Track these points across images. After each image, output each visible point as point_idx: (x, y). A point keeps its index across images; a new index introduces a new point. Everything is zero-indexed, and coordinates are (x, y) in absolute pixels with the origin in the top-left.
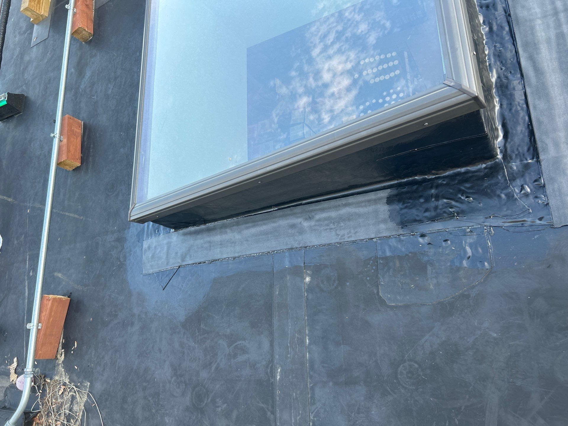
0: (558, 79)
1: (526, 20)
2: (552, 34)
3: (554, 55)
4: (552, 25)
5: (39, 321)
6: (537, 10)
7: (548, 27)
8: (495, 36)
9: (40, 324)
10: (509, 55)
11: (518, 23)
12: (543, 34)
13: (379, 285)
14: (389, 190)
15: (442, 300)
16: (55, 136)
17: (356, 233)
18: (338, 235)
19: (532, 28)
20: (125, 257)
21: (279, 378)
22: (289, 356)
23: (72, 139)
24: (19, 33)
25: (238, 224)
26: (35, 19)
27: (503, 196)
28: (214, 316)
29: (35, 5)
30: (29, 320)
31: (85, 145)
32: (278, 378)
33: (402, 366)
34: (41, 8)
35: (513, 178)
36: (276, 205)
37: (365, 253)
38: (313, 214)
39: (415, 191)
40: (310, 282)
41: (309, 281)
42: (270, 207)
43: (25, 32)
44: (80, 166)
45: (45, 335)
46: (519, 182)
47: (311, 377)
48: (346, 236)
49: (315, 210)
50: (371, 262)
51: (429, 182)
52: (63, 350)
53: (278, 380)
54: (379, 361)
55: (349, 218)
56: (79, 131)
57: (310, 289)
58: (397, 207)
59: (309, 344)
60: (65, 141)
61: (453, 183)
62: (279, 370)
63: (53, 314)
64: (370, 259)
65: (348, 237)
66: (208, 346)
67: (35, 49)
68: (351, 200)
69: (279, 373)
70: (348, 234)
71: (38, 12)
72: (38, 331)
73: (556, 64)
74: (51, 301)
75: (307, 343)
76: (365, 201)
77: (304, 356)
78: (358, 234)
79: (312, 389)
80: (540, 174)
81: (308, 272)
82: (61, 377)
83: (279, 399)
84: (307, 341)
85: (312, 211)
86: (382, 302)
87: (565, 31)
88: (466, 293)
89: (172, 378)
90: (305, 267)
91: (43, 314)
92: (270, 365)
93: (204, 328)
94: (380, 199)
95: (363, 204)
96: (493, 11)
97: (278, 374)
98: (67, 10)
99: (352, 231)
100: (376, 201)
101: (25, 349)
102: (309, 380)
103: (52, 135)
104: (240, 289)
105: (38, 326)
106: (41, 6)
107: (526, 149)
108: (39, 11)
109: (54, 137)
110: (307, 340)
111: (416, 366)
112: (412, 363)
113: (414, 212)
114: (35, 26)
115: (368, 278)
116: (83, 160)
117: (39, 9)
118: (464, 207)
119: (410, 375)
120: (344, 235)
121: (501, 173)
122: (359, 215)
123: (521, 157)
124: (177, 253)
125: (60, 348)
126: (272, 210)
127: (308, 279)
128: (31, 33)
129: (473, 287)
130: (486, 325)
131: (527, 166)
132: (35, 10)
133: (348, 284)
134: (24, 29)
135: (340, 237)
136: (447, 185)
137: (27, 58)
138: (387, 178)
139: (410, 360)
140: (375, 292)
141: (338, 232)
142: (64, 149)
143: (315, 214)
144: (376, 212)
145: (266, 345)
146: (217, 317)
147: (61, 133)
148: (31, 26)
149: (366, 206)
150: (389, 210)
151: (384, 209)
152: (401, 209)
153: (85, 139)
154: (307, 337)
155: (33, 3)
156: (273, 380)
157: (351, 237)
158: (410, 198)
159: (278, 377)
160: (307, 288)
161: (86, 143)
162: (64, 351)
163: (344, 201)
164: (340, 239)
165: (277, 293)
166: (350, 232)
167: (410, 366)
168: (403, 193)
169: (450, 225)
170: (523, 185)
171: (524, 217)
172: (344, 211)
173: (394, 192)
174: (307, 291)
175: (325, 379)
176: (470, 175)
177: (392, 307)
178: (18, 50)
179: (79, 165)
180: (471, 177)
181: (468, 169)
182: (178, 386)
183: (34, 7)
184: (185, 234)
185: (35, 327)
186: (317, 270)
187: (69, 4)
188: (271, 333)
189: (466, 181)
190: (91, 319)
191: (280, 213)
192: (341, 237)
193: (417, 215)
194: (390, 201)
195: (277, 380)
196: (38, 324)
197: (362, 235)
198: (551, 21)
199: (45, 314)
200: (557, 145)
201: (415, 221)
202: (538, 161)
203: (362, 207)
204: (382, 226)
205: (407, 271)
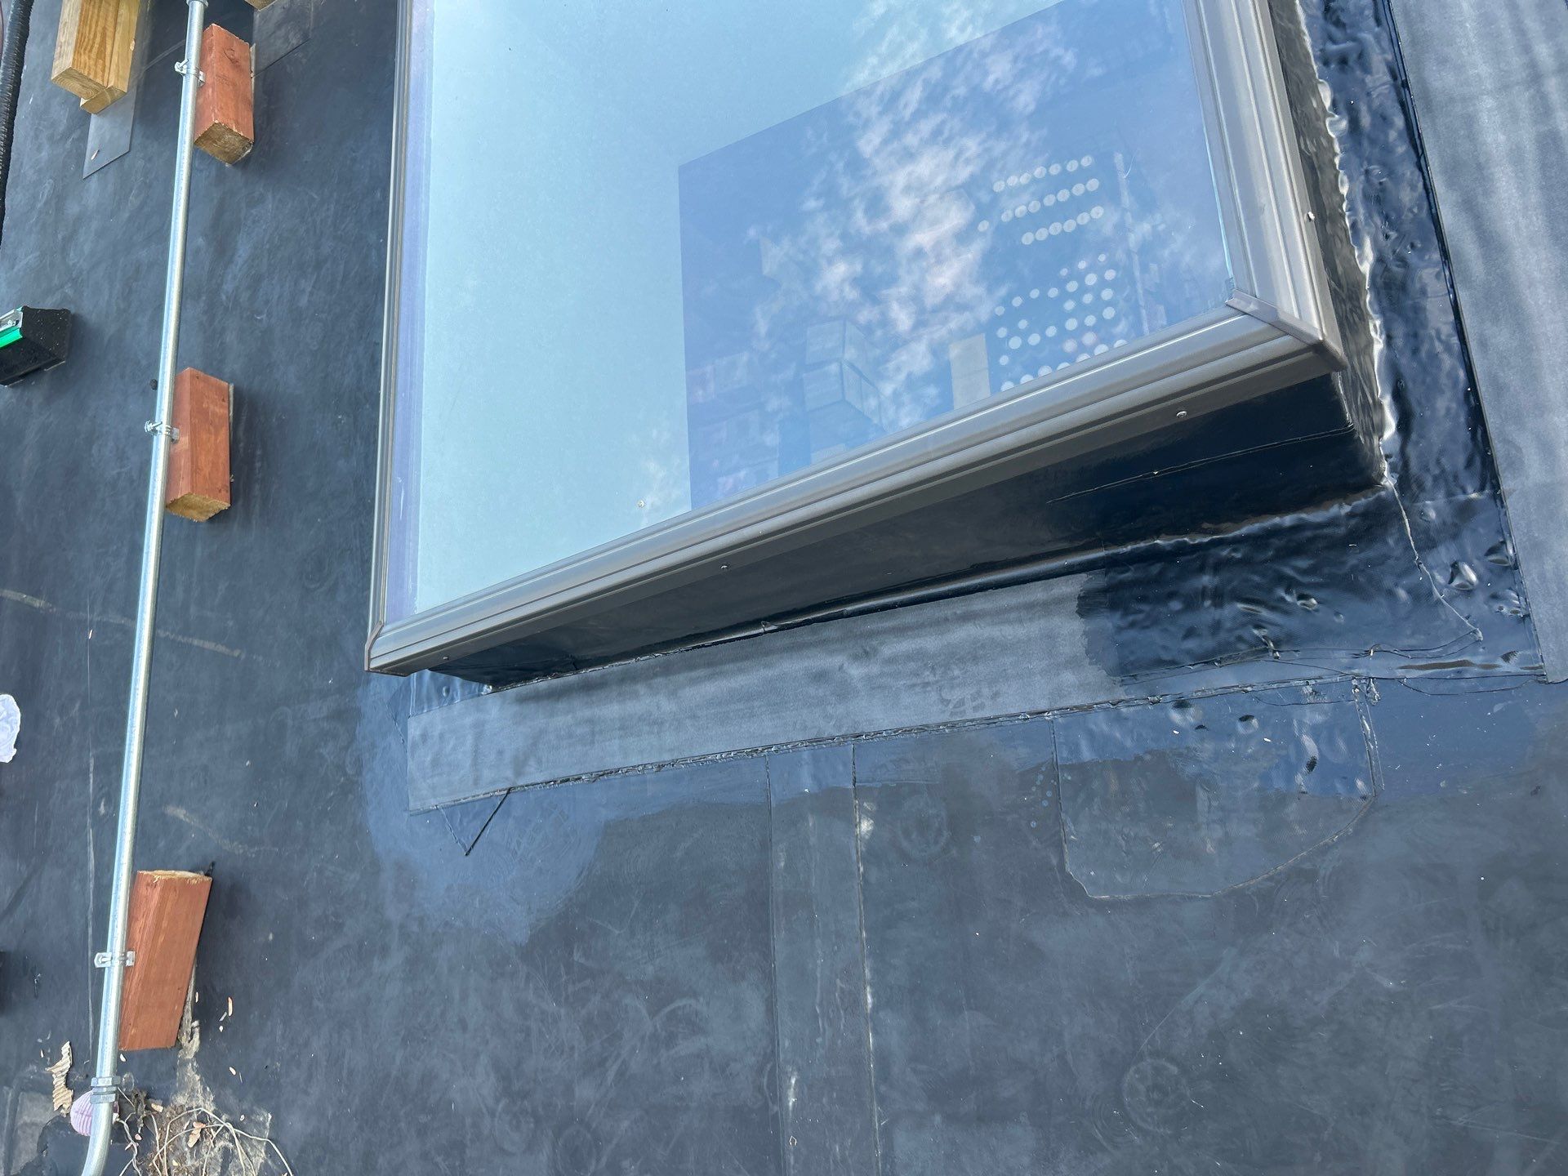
0: (1544, 265)
1: (1452, 100)
2: (1527, 136)
3: (1534, 198)
4: (1524, 110)
5: (129, 945)
6: (1481, 68)
7: (1514, 116)
8: (1366, 143)
9: (129, 954)
10: (1407, 196)
11: (1429, 108)
12: (1502, 138)
13: (1064, 843)
14: (1083, 577)
15: (1241, 885)
16: (157, 428)
17: (995, 695)
18: (945, 702)
19: (1470, 121)
20: (359, 764)
21: (794, 1103)
22: (819, 1040)
23: (205, 436)
24: (51, 138)
25: (667, 670)
26: (92, 100)
27: (1402, 594)
28: (610, 927)
29: (92, 62)
30: (101, 945)
31: (241, 450)
32: (791, 1104)
33: (1133, 1068)
34: (107, 70)
35: (1428, 542)
36: (772, 619)
37: (1023, 752)
38: (874, 643)
39: (1158, 580)
40: (873, 834)
41: (868, 831)
42: (756, 623)
43: (65, 137)
44: (229, 508)
45: (145, 981)
46: (1444, 554)
47: (882, 1100)
48: (969, 705)
49: (879, 633)
50: (1041, 777)
51: (1193, 554)
52: (196, 1023)
53: (791, 1108)
54: (1069, 1057)
55: (974, 654)
56: (223, 411)
57: (873, 853)
58: (1107, 622)
59: (873, 1007)
60: (184, 441)
61: (1261, 557)
62: (793, 1081)
63: (165, 924)
64: (1036, 770)
65: (975, 709)
66: (596, 1013)
67: (94, 184)
68: (979, 603)
69: (792, 1089)
70: (974, 699)
71: (99, 80)
72: (126, 972)
73: (1538, 222)
74: (159, 889)
75: (870, 1006)
76: (1017, 608)
77: (861, 1042)
78: (1000, 700)
79: (887, 1132)
80: (1503, 531)
81: (865, 804)
82: (192, 1097)
83: (796, 1161)
84: (870, 999)
85: (872, 634)
86: (1074, 891)
87: (1562, 129)
88: (1307, 866)
89: (497, 1101)
90: (858, 792)
91: (139, 924)
92: (769, 1066)
93: (582, 961)
94: (1060, 601)
95: (1013, 616)
96: (1358, 73)
97: (791, 1092)
98: (180, 77)
99: (986, 691)
100: (1048, 607)
101: (91, 1019)
102: (876, 1108)
103: (149, 427)
104: (679, 854)
105: (124, 958)
106: (107, 64)
107: (1461, 460)
108: (103, 76)
109: (154, 431)
110: (869, 997)
111: (1174, 1069)
112: (1163, 1062)
113: (1155, 640)
114: (94, 119)
115: (1033, 824)
116: (236, 492)
117: (103, 71)
118: (1292, 624)
119: (1156, 1096)
120: (961, 702)
121: (1394, 530)
122: (1004, 647)
123: (1448, 482)
124: (500, 753)
125: (188, 1016)
126: (761, 630)
127: (866, 826)
128: (84, 138)
129: (1328, 848)
130: (1365, 955)
131: (1465, 511)
132: (91, 77)
133: (977, 839)
134: (61, 129)
135: (951, 706)
136: (1245, 562)
137: (73, 209)
138: (1076, 544)
139: (1156, 1054)
140: (1054, 862)
141: (946, 695)
142: (184, 462)
143: (882, 644)
144: (1050, 637)
145: (755, 1010)
146: (617, 932)
147: (174, 420)
148: (81, 119)
149: (1020, 621)
150: (1085, 633)
151: (1071, 629)
152: (1120, 630)
153: (241, 433)
154: (868, 989)
155: (84, 58)
156: (776, 1108)
157: (982, 706)
158: (1144, 599)
159: (792, 1100)
160: (864, 849)
161: (242, 445)
162: (200, 1026)
163: (959, 606)
164: (952, 714)
165: (782, 864)
166: (979, 693)
167: (1158, 1071)
168: (1122, 585)
169: (1258, 675)
170: (1456, 563)
171: (1462, 652)
172: (962, 634)
173: (1097, 580)
174: (865, 860)
175: (920, 1106)
176: (1309, 534)
177: (1100, 906)
178: (48, 185)
179: (225, 505)
180: (1311, 540)
181: (1301, 519)
182: (514, 1122)
183: (87, 68)
184: (522, 700)
185: (117, 964)
186: (889, 801)
187: (186, 60)
188: (769, 977)
189: (1298, 551)
190: (271, 937)
191: (784, 639)
192: (955, 707)
193: (1165, 648)
194: (1087, 605)
195: (788, 1106)
196: (125, 954)
197: (1013, 701)
198: (1522, 100)
199: (145, 922)
200: (1548, 450)
201: (1160, 663)
202: (1497, 497)
203: (1009, 622)
204: (1068, 677)
205: (1142, 806)
